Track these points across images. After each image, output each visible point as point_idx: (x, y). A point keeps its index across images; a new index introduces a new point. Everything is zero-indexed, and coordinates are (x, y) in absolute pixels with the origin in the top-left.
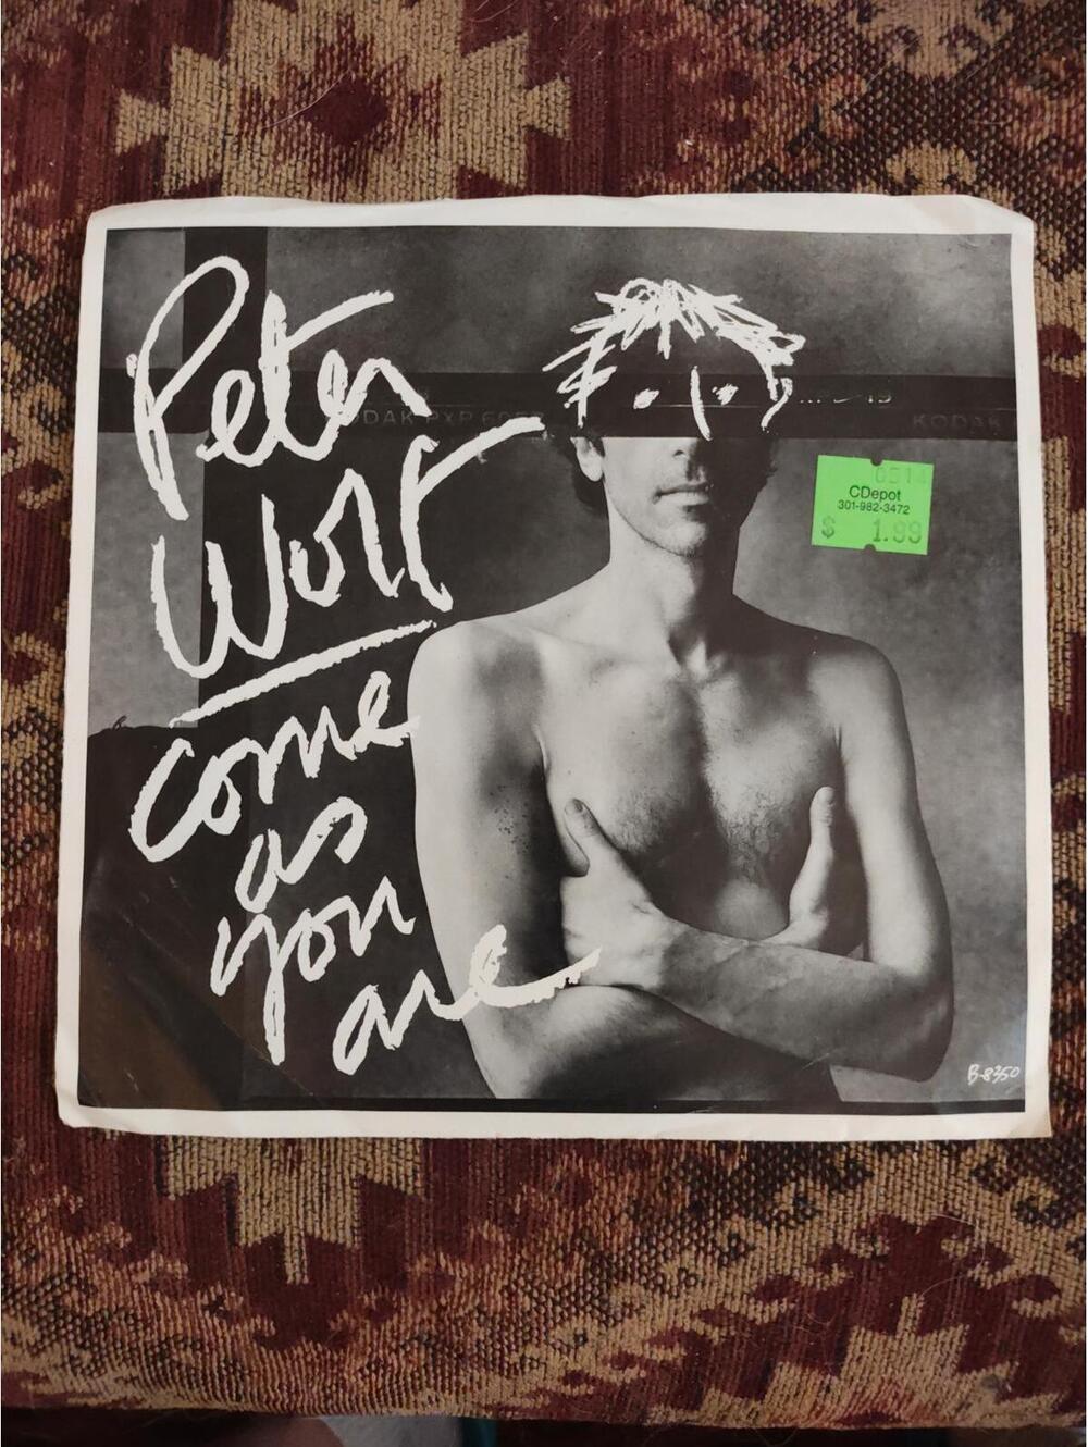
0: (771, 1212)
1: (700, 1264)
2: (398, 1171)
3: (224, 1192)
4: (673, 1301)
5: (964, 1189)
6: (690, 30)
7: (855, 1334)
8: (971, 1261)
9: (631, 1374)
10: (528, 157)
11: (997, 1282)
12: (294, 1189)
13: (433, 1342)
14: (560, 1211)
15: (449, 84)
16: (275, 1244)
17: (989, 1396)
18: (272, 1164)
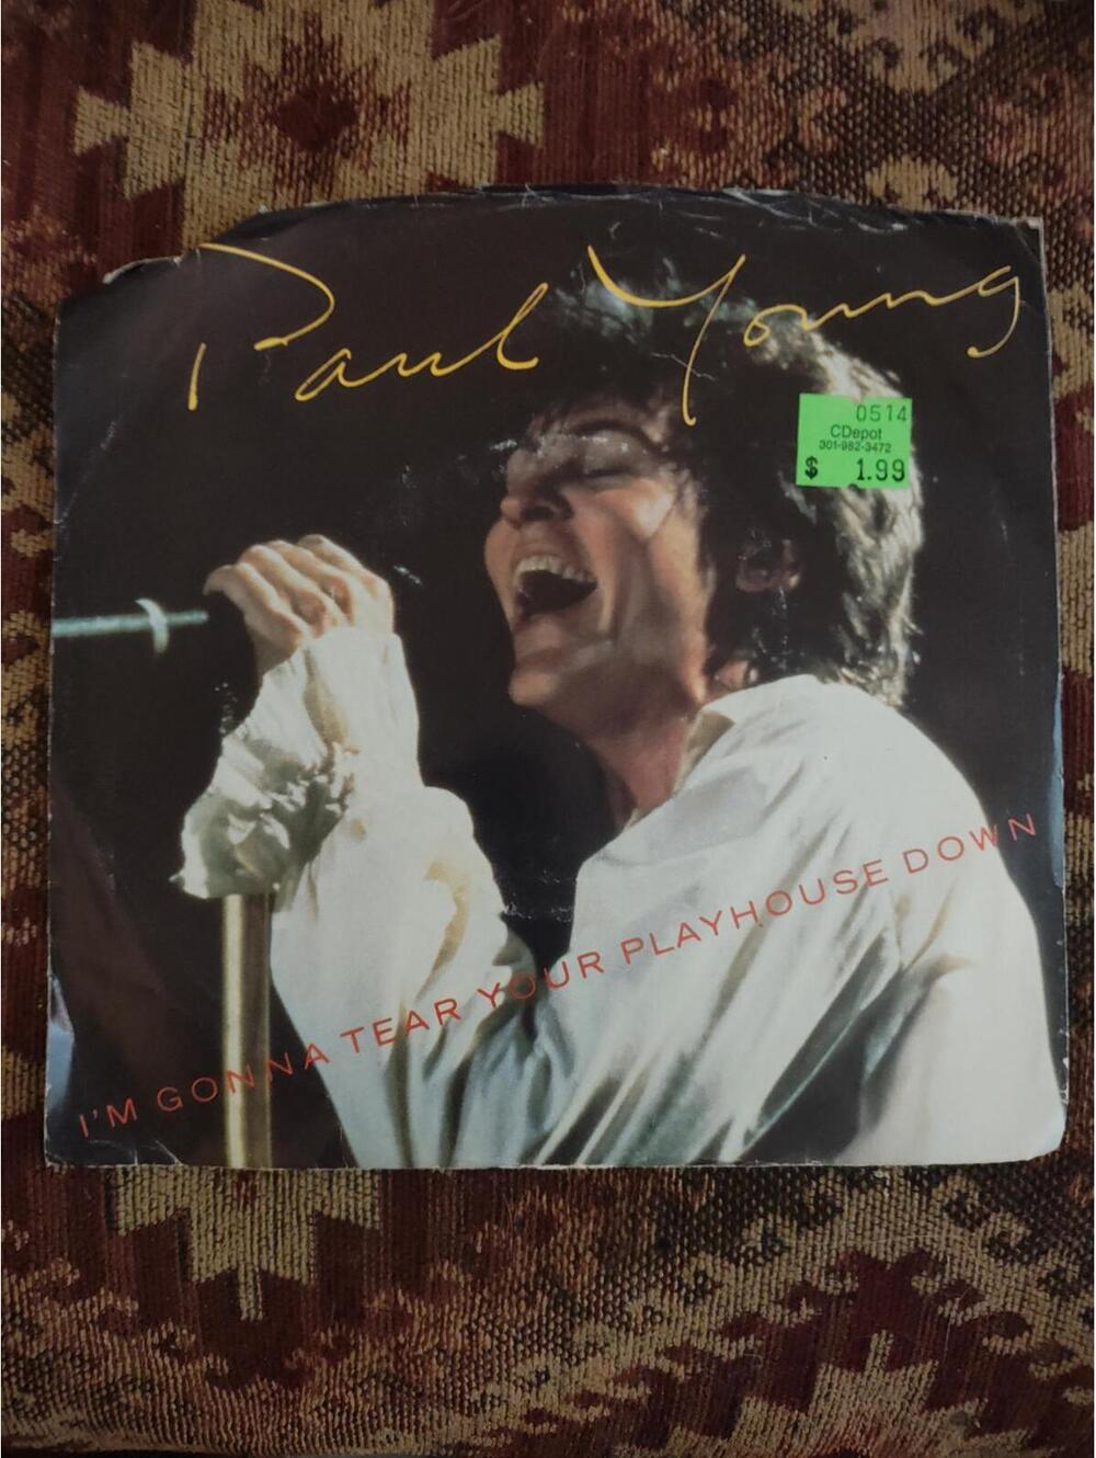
0: (739, 1248)
1: (666, 1301)
2: (356, 1205)
3: (176, 1227)
4: (638, 1338)
5: (935, 1225)
6: (667, 36)
7: (822, 1371)
8: (940, 1298)
9: (595, 1412)
10: (499, 165)
11: (967, 1319)
12: (248, 1225)
13: (391, 1380)
14: (523, 1248)
15: (419, 89)
16: (229, 1280)
17: (957, 1435)
18: (225, 1198)
